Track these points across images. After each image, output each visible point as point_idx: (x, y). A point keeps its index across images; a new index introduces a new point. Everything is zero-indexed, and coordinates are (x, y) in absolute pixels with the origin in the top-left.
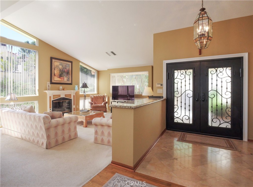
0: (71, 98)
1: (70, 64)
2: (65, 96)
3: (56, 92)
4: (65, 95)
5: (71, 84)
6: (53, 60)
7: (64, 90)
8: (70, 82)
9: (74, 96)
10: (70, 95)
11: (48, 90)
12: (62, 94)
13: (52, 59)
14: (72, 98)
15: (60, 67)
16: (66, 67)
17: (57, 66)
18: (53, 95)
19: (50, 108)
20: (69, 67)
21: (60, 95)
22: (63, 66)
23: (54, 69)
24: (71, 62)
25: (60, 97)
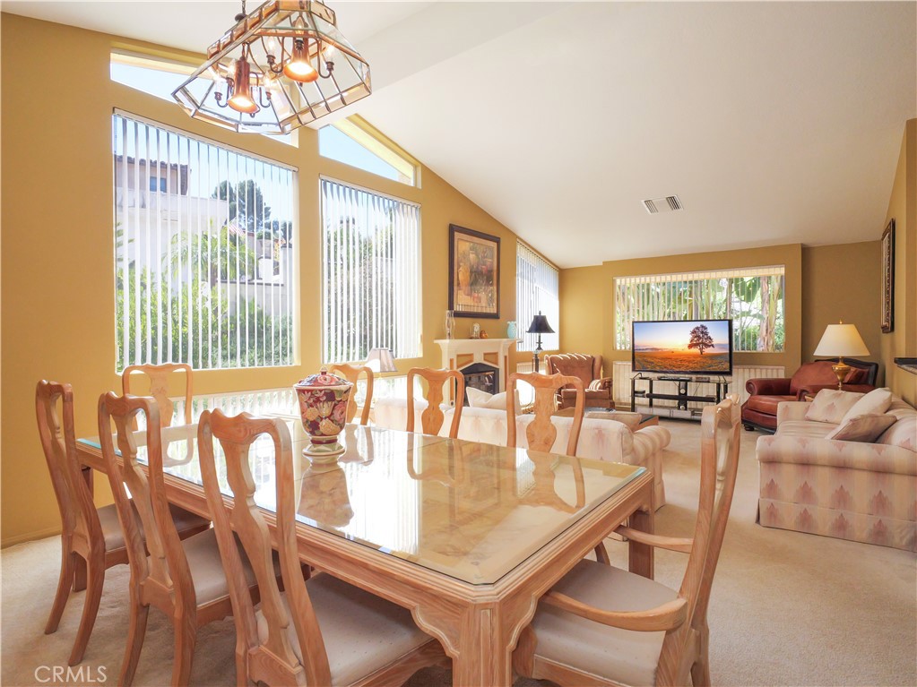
0: (496, 363)
1: (494, 245)
2: (485, 360)
3: (465, 345)
4: (485, 354)
5: (495, 316)
6: (457, 235)
7: (481, 337)
8: (493, 310)
9: (506, 357)
10: (496, 354)
11: (448, 336)
12: (478, 350)
13: (452, 229)
14: (501, 366)
15: (472, 256)
16: (485, 257)
17: (465, 255)
18: (458, 356)
19: (452, 399)
20: (492, 258)
21: (471, 355)
22: (477, 255)
23: (459, 267)
24: (497, 240)
25: (471, 361)
